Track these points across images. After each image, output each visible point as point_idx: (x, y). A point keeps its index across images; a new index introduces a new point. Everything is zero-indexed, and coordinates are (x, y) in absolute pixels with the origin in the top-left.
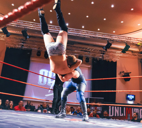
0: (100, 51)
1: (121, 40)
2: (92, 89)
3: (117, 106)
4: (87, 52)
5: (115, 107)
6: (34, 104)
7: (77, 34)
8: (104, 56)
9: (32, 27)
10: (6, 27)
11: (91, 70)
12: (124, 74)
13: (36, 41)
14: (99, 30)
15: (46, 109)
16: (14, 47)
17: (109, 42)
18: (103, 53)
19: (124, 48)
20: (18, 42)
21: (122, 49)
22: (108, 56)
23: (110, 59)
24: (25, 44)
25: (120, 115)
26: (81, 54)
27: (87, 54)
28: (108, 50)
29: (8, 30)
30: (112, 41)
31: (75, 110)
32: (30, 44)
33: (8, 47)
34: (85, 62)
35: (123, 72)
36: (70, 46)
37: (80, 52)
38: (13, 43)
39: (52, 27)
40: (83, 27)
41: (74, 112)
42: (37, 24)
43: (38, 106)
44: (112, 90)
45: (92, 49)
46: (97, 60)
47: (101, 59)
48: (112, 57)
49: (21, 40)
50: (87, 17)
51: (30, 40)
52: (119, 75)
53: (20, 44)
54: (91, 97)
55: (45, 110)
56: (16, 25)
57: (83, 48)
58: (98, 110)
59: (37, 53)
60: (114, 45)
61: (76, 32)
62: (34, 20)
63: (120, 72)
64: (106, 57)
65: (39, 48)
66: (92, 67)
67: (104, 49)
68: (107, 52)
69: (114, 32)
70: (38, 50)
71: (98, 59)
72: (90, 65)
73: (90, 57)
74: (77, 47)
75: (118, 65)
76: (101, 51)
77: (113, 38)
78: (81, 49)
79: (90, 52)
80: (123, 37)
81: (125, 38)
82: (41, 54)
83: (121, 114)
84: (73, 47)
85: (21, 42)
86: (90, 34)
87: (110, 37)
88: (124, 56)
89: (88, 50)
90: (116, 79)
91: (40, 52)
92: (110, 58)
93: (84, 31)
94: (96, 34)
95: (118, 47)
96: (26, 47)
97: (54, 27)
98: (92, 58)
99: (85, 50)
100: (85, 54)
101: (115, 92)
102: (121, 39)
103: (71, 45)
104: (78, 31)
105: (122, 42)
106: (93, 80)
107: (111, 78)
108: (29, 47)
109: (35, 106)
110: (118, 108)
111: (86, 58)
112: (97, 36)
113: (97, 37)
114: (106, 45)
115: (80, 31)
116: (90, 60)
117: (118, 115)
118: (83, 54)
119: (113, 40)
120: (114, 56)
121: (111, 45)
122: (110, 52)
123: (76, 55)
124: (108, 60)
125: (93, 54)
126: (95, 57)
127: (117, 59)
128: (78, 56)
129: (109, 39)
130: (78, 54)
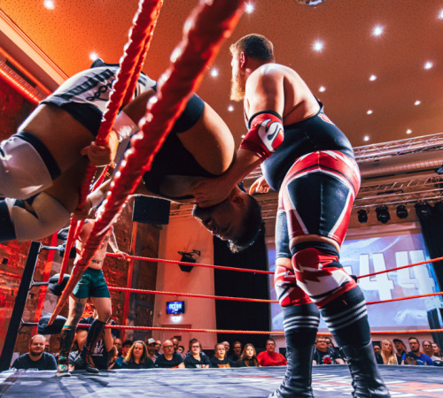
0: (429, 180)
4: (394, 194)
11: (421, 235)
15: (328, 356)
18: (441, 184)
26: (381, 203)
27: (397, 198)
31: (409, 350)
34: (398, 218)
37: (376, 199)
40: (366, 139)
41: (407, 356)
45: (406, 184)
46: (428, 205)
47: (439, 201)
50: (370, 112)
55: (327, 358)
57: (383, 187)
66: (420, 227)
67: (440, 173)
71: (432, 202)
72: (414, 224)
73: (406, 203)
76: (434, 181)
78: (376, 192)
79: (402, 191)
86: (390, 149)
89: (395, 189)
93: (371, 148)
94: (407, 144)
98: (414, 204)
99: (392, 189)
100: (392, 199)
111: (398, 208)
112: (409, 148)
113: (410, 152)
115: (361, 150)
116: (409, 210)
118: (386, 200)
123: (368, 208)
125: (412, 195)
126: (421, 201)
128: (375, 208)
130: (373, 205)
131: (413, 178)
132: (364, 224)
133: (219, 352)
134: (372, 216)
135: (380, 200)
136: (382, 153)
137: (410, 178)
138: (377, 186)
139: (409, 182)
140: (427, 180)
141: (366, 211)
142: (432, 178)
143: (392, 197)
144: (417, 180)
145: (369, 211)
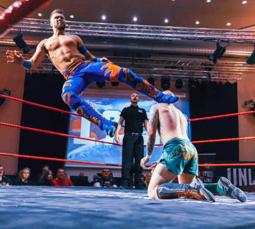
0: (202, 64)
1: (245, 39)
3: (242, 167)
4: (177, 70)
5: (240, 170)
6: (86, 174)
7: (157, 36)
8: (211, 75)
9: (69, 29)
10: (22, 35)
11: (188, 103)
12: (253, 106)
14: (197, 23)
15: (108, 182)
16: (41, 71)
17: (221, 45)
18: (209, 68)
19: (250, 55)
20: (46, 61)
21: (246, 57)
22: (219, 73)
23: (222, 79)
25: (251, 184)
26: (166, 74)
27: (178, 73)
28: (219, 61)
29: (25, 41)
30: (226, 44)
33: (29, 73)
34: (175, 88)
35: (251, 101)
36: (143, 60)
37: (163, 71)
39: (106, 28)
40: (166, 21)
42: (77, 24)
43: (93, 177)
45: (186, 63)
46: (197, 82)
47: (205, 80)
48: (226, 75)
52: (242, 109)
53: (50, 65)
55: (107, 184)
56: (39, 29)
57: (170, 62)
58: (207, 177)
61: (154, 32)
62: (72, 17)
63: (246, 102)
66: (189, 97)
67: (210, 60)
68: (217, 66)
69: (229, 24)
71: (200, 80)
72: (185, 94)
73: (183, 78)
74: (158, 62)
75: (240, 89)
76: (205, 65)
77: (228, 37)
78: (164, 65)
79: (182, 68)
80: (248, 32)
81: (251, 34)
83: (252, 182)
84: (149, 63)
86: (181, 33)
87: (222, 35)
88: (251, 70)
89: (179, 66)
92: (224, 77)
93: (168, 29)
94: (194, 32)
95: (238, 54)
97: (111, 26)
98: (188, 80)
99: (174, 65)
100: (174, 73)
101: (238, 141)
102: (244, 37)
103: (145, 59)
104: (157, 29)
105: (247, 42)
109: (87, 177)
110: (245, 170)
111: (177, 80)
112: (195, 35)
113: (195, 39)
114: (215, 52)
115: (161, 29)
116: (184, 83)
117: (246, 184)
118: (170, 73)
119: (229, 41)
120: (230, 73)
121: (225, 50)
122: (222, 65)
123: (156, 76)
124: (219, 81)
125: (188, 72)
126: (193, 78)
127: (238, 77)
128: (161, 78)
129: (219, 40)
130: (160, 75)
131: (192, 60)
133: (25, 175)
134: (158, 84)
135: (166, 72)
136: (176, 35)
138: (166, 61)
139: (188, 62)
140: (201, 63)
141: (154, 79)
142: (204, 63)
143: (175, 71)
144: (194, 62)
145: (156, 79)
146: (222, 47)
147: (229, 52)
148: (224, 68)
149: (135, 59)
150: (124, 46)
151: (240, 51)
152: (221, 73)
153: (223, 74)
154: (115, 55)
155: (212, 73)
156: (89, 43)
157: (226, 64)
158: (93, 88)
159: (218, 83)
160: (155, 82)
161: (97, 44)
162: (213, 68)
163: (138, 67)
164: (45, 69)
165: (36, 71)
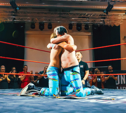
2: (94, 59)
4: (85, 19)
8: (105, 21)
13: (28, 12)
16: (5, 21)
17: (110, 4)
18: (104, 17)
20: (9, 15)
22: (110, 20)
23: (112, 24)
24: (17, 16)
26: (79, 22)
27: (86, 21)
28: (110, 13)
30: (113, 3)
32: (21, 16)
34: (85, 29)
36: (66, 13)
37: (78, 19)
38: (3, 17)
44: (117, 59)
45: (91, 15)
46: (97, 25)
47: (101, 25)
48: (114, 21)
49: (11, 13)
51: (21, 12)
52: (123, 40)
53: (12, 18)
54: (94, 67)
57: (81, 14)
59: (31, 25)
60: (116, 7)
63: (125, 37)
64: (107, 21)
65: (32, 20)
66: (92, 34)
67: (104, 13)
68: (109, 16)
70: (31, 22)
71: (99, 24)
72: (90, 33)
73: (89, 23)
75: (122, 29)
76: (102, 16)
78: (78, 16)
79: (89, 18)
82: (36, 26)
84: (69, 15)
85: (11, 15)
89: (86, 16)
90: (120, 45)
91: (34, 24)
92: (112, 22)
95: (121, 9)
96: (18, 20)
98: (92, 24)
99: (84, 16)
105: (125, 2)
106: (94, 49)
107: (115, 45)
108: (22, 20)
111: (86, 25)
114: (107, 8)
116: (89, 27)
117: (124, 83)
118: (82, 21)
119: (115, 1)
120: (116, 20)
121: (113, 7)
122: (112, 15)
123: (74, 23)
124: (110, 25)
125: (92, 20)
126: (95, 23)
127: (120, 22)
128: (76, 24)
129: (109, 1)
130: (76, 22)
131: (94, 13)
132: (70, 30)
134: (75, 27)
135: (79, 21)
137: (93, 12)
138: (79, 14)
139: (92, 14)
140: (99, 14)
141: (72, 25)
142: (101, 14)
143: (84, 20)
144: (95, 14)
145: (74, 25)
146: (111, 5)
147: (115, 8)
148: (112, 17)
149: (61, 13)
150: (55, 6)
151: (122, 7)
152: (111, 20)
153: (112, 20)
154: (49, 11)
155: (105, 20)
156: (34, 4)
157: (114, 15)
158: (37, 31)
159: (109, 26)
160: (73, 26)
161: (38, 4)
162: (106, 17)
163: (63, 18)
164: (9, 20)
165: (3, 21)
